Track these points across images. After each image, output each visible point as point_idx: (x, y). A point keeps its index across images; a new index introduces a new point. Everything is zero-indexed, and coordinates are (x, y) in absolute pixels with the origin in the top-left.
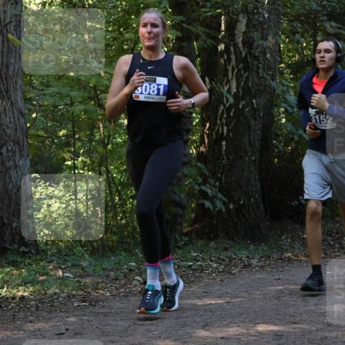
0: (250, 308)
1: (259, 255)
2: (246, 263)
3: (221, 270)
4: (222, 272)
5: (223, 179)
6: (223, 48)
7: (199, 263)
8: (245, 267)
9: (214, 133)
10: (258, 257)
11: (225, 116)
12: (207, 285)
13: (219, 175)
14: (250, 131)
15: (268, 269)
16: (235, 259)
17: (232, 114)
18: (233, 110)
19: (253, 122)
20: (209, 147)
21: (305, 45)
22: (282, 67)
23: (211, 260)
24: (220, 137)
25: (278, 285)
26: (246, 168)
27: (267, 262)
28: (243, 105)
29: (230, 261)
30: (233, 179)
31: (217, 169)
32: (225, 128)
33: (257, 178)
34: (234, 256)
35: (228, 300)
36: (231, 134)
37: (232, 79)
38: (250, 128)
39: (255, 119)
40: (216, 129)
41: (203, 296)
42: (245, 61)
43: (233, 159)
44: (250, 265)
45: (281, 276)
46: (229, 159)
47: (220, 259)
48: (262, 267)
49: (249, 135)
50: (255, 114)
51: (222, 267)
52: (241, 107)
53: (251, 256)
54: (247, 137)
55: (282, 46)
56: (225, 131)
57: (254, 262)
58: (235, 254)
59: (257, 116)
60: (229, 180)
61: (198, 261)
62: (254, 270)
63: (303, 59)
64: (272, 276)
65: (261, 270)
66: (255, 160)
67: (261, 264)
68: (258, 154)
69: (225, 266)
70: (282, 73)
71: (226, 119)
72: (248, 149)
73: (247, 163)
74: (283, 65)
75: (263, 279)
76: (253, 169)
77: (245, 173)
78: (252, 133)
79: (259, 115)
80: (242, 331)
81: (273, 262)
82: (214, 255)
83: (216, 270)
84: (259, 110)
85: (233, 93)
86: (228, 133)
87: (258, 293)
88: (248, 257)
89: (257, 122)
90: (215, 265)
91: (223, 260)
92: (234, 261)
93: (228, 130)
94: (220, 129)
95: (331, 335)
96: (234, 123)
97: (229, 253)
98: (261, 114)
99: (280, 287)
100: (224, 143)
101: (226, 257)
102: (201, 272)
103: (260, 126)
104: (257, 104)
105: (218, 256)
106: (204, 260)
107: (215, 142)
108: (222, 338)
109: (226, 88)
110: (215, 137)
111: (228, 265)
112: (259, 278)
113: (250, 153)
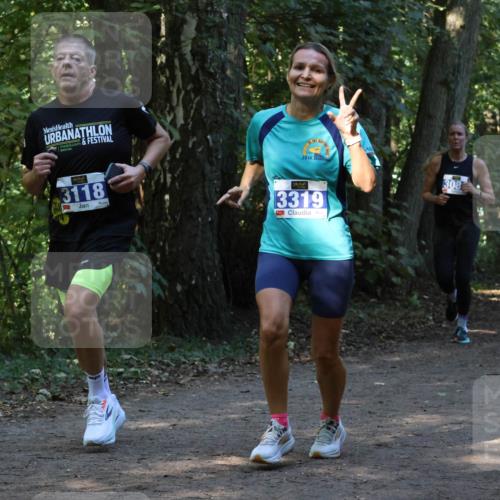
0: (205, 433)
1: (219, 357)
2: (200, 369)
3: (164, 379)
4: (166, 382)
5: (167, 248)
6: (164, 61)
7: (133, 369)
8: (199, 374)
9: (153, 183)
10: (217, 360)
11: (168, 158)
12: (145, 400)
13: (161, 244)
14: (204, 180)
15: (231, 377)
16: (184, 363)
17: (178, 156)
18: (180, 150)
19: (208, 167)
20: (146, 202)
21: (280, 58)
22: (248, 89)
23: (150, 365)
24: (162, 189)
25: (246, 399)
26: (200, 233)
27: (231, 368)
28: (194, 143)
29: (178, 366)
30: (180, 248)
31: (158, 235)
32: (169, 176)
33: (215, 247)
34: (183, 360)
35: (174, 421)
36: (177, 184)
37: (178, 105)
38: (204, 175)
39: (211, 164)
40: (156, 178)
41: (138, 417)
42: (195, 79)
43: (181, 219)
44: (205, 372)
45: (250, 387)
46: (175, 220)
47: (163, 364)
48: (223, 374)
49: (204, 187)
50: (212, 156)
51: (167, 374)
52: (190, 145)
53: (207, 359)
54: (200, 189)
55: (247, 59)
56: (169, 180)
57: (212, 367)
58: (185, 356)
59: (214, 159)
60: (174, 250)
61: (132, 366)
62: (212, 379)
63: (278, 78)
64: (238, 387)
65: (222, 380)
66: (211, 222)
67: (220, 370)
68: (215, 213)
69: (170, 373)
70: (248, 98)
71: (170, 162)
72: (201, 205)
73: (200, 227)
74: (250, 87)
75: (224, 391)
76: (209, 234)
77: (199, 240)
78: (207, 183)
79: (216, 158)
80: (193, 465)
81: (238, 367)
82: (154, 358)
83: (157, 380)
84: (217, 150)
85: (179, 126)
86: (172, 183)
87: (218, 411)
88: (203, 360)
89: (214, 168)
90: (156, 373)
91: (168, 365)
92: (183, 366)
93: (173, 178)
94: (162, 176)
95: (320, 470)
96: (180, 169)
97: (177, 355)
98: (220, 157)
99: (248, 404)
100: (167, 197)
101: (172, 360)
102: (136, 382)
103: (219, 173)
104: (213, 142)
105: (160, 359)
106: (140, 365)
107: (154, 196)
108: (166, 476)
109: (169, 119)
110: (153, 188)
111: (176, 372)
112: (218, 391)
113: (204, 212)
